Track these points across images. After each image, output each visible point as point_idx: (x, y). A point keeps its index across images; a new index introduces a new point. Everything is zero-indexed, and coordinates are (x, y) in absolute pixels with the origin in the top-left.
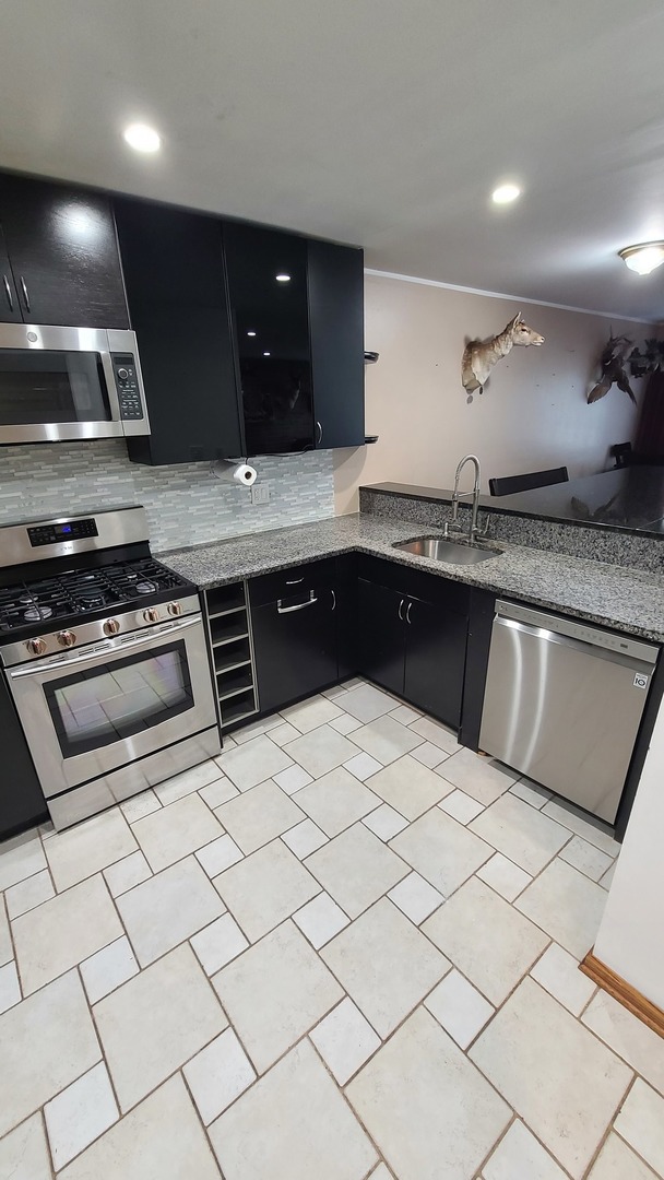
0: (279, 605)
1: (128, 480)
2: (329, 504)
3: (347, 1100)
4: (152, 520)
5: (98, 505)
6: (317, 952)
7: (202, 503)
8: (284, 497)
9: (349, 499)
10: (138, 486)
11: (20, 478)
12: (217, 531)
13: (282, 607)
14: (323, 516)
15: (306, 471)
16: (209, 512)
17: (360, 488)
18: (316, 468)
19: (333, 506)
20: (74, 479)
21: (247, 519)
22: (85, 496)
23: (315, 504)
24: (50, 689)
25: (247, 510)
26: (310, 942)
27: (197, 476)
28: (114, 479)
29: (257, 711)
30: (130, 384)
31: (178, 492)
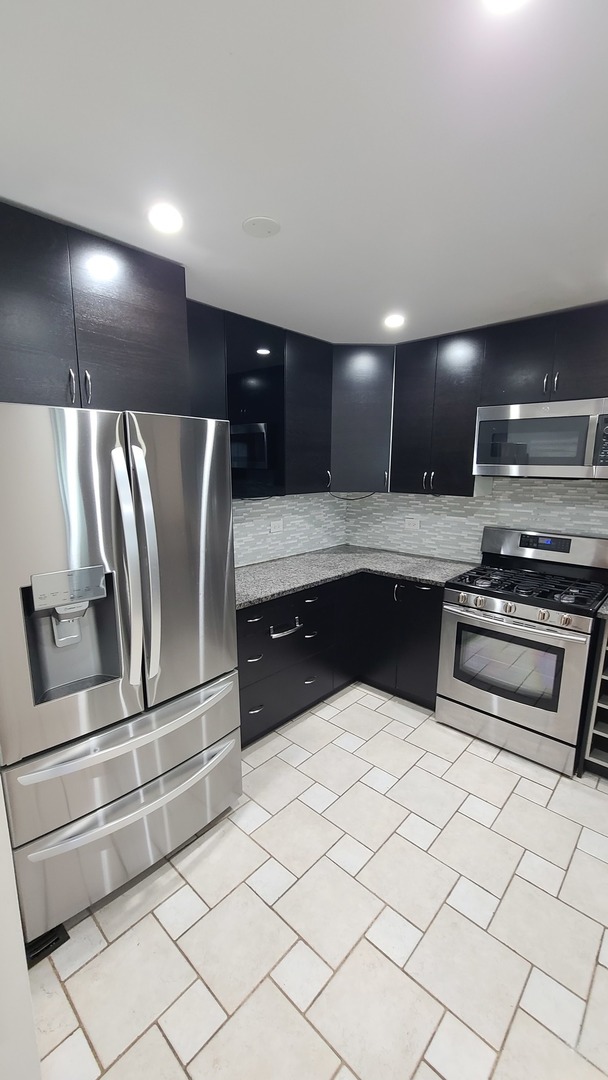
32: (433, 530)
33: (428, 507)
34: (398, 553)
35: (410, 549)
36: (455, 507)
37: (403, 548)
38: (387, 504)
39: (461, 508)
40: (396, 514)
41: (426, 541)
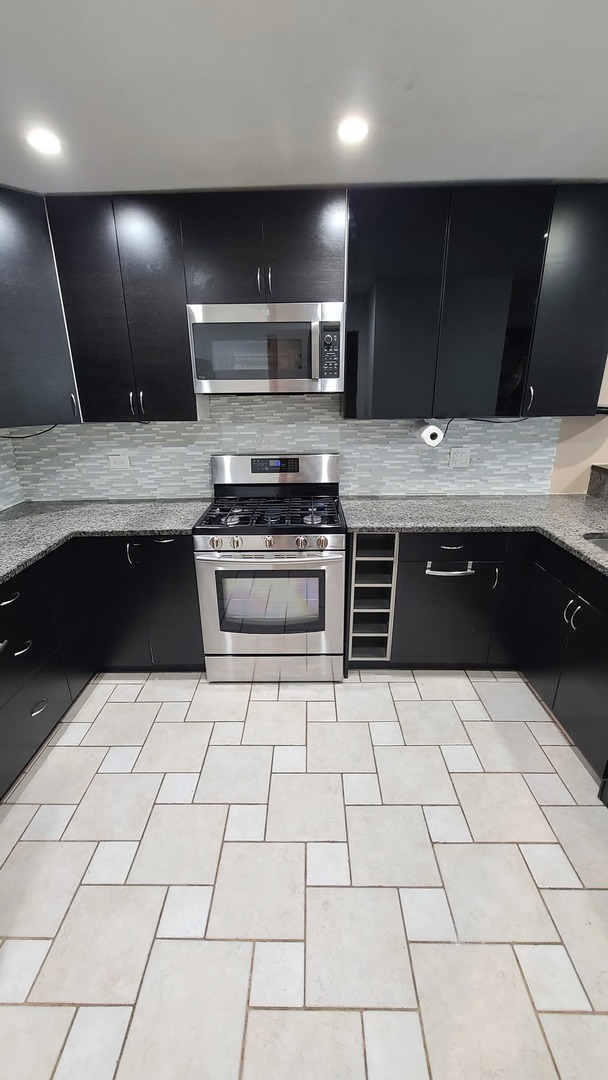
0: (429, 566)
1: (336, 431)
2: (543, 479)
3: (246, 1021)
4: (348, 468)
5: (307, 449)
6: (306, 886)
7: (396, 459)
8: (488, 464)
9: (576, 476)
10: (343, 437)
11: (258, 421)
12: (406, 486)
13: (431, 569)
14: (532, 491)
15: (521, 440)
16: (401, 467)
17: (593, 467)
18: (535, 438)
19: (549, 482)
20: (294, 426)
21: (440, 480)
22: (299, 440)
23: (525, 477)
24: (221, 576)
25: (441, 472)
26: (306, 874)
27: (396, 434)
28: (324, 428)
29: (388, 659)
30: (333, 348)
31: (377, 446)
32: (148, 467)
33: (136, 438)
34: (108, 502)
35: (123, 494)
36: (171, 436)
37: (113, 494)
38: (77, 439)
39: (178, 435)
40: (94, 452)
41: (141, 482)
